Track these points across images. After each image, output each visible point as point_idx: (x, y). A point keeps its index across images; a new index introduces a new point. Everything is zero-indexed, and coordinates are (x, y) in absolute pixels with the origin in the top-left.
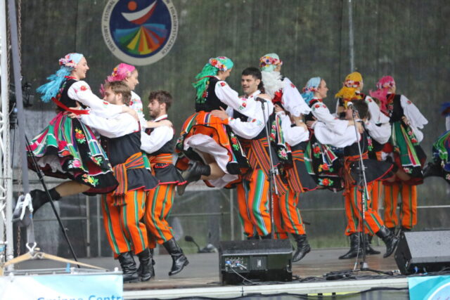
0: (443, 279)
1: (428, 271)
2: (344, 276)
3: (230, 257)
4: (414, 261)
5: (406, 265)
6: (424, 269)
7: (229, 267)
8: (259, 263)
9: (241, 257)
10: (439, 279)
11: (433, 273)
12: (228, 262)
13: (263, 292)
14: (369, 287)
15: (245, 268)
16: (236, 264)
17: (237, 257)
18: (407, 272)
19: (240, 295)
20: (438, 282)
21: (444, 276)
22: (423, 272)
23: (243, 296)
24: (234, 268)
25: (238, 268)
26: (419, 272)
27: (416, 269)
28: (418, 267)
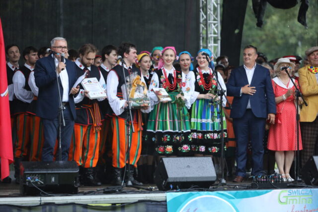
0: (193, 195)
1: (180, 188)
2: (117, 191)
3: (30, 174)
4: (170, 180)
5: (163, 183)
6: (178, 187)
7: (29, 182)
8: (53, 179)
9: (39, 174)
10: (189, 194)
11: (185, 190)
12: (29, 178)
13: (56, 202)
14: (136, 200)
15: (42, 183)
16: (35, 179)
17: (35, 174)
18: (164, 189)
19: (39, 204)
20: (188, 196)
21: (193, 193)
22: (177, 189)
23: (41, 205)
24: (33, 182)
25: (36, 183)
26: (173, 189)
27: (171, 186)
28: (173, 185)
